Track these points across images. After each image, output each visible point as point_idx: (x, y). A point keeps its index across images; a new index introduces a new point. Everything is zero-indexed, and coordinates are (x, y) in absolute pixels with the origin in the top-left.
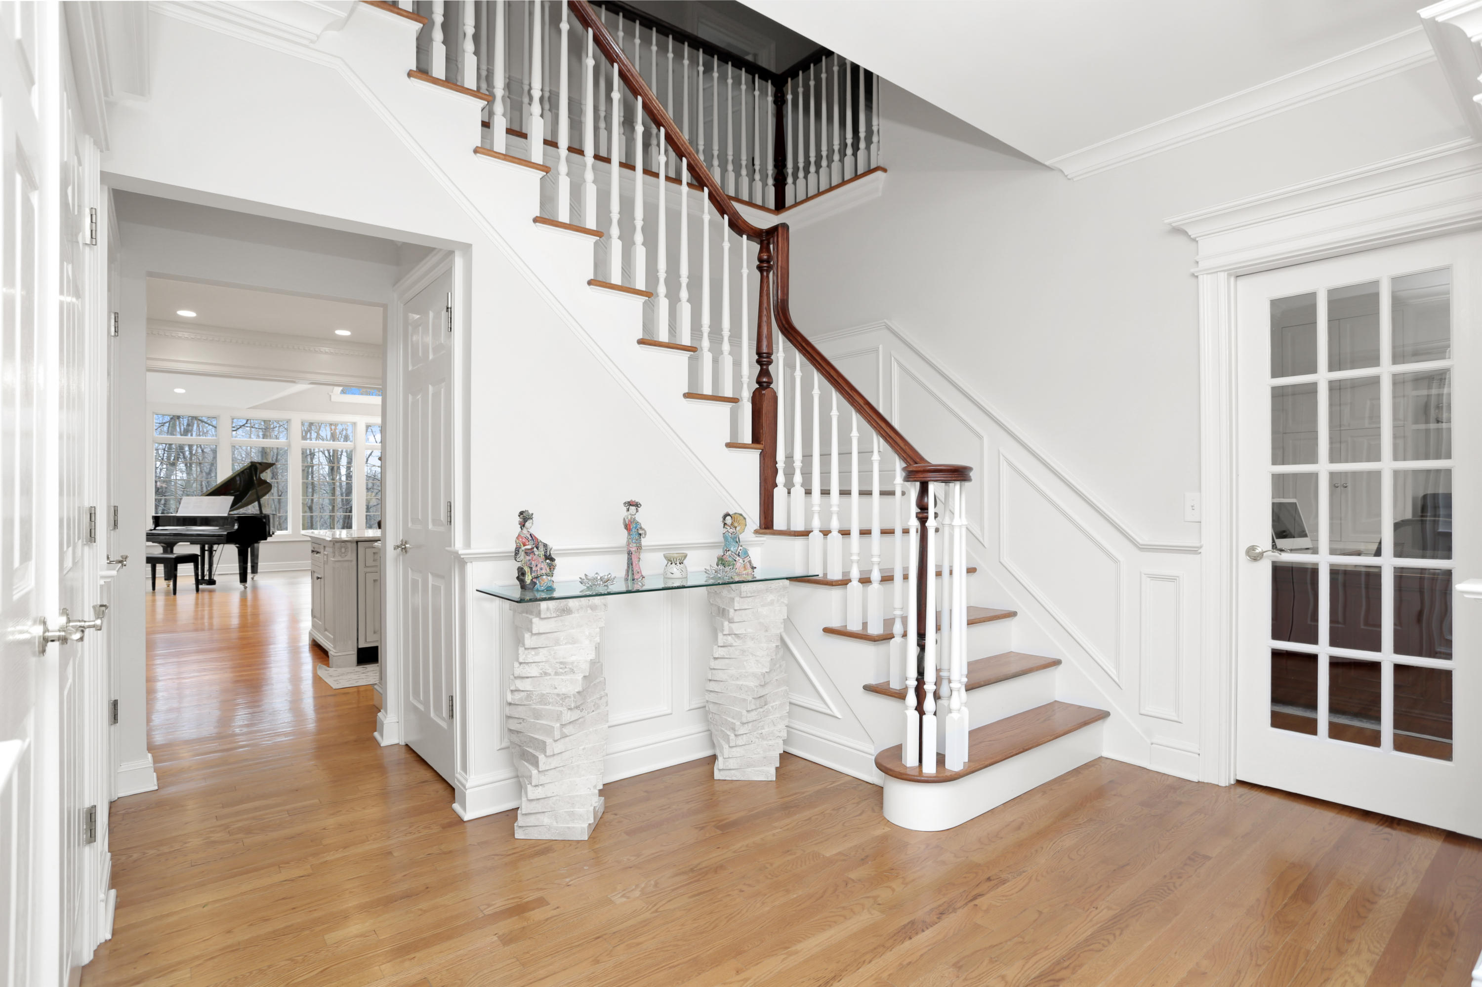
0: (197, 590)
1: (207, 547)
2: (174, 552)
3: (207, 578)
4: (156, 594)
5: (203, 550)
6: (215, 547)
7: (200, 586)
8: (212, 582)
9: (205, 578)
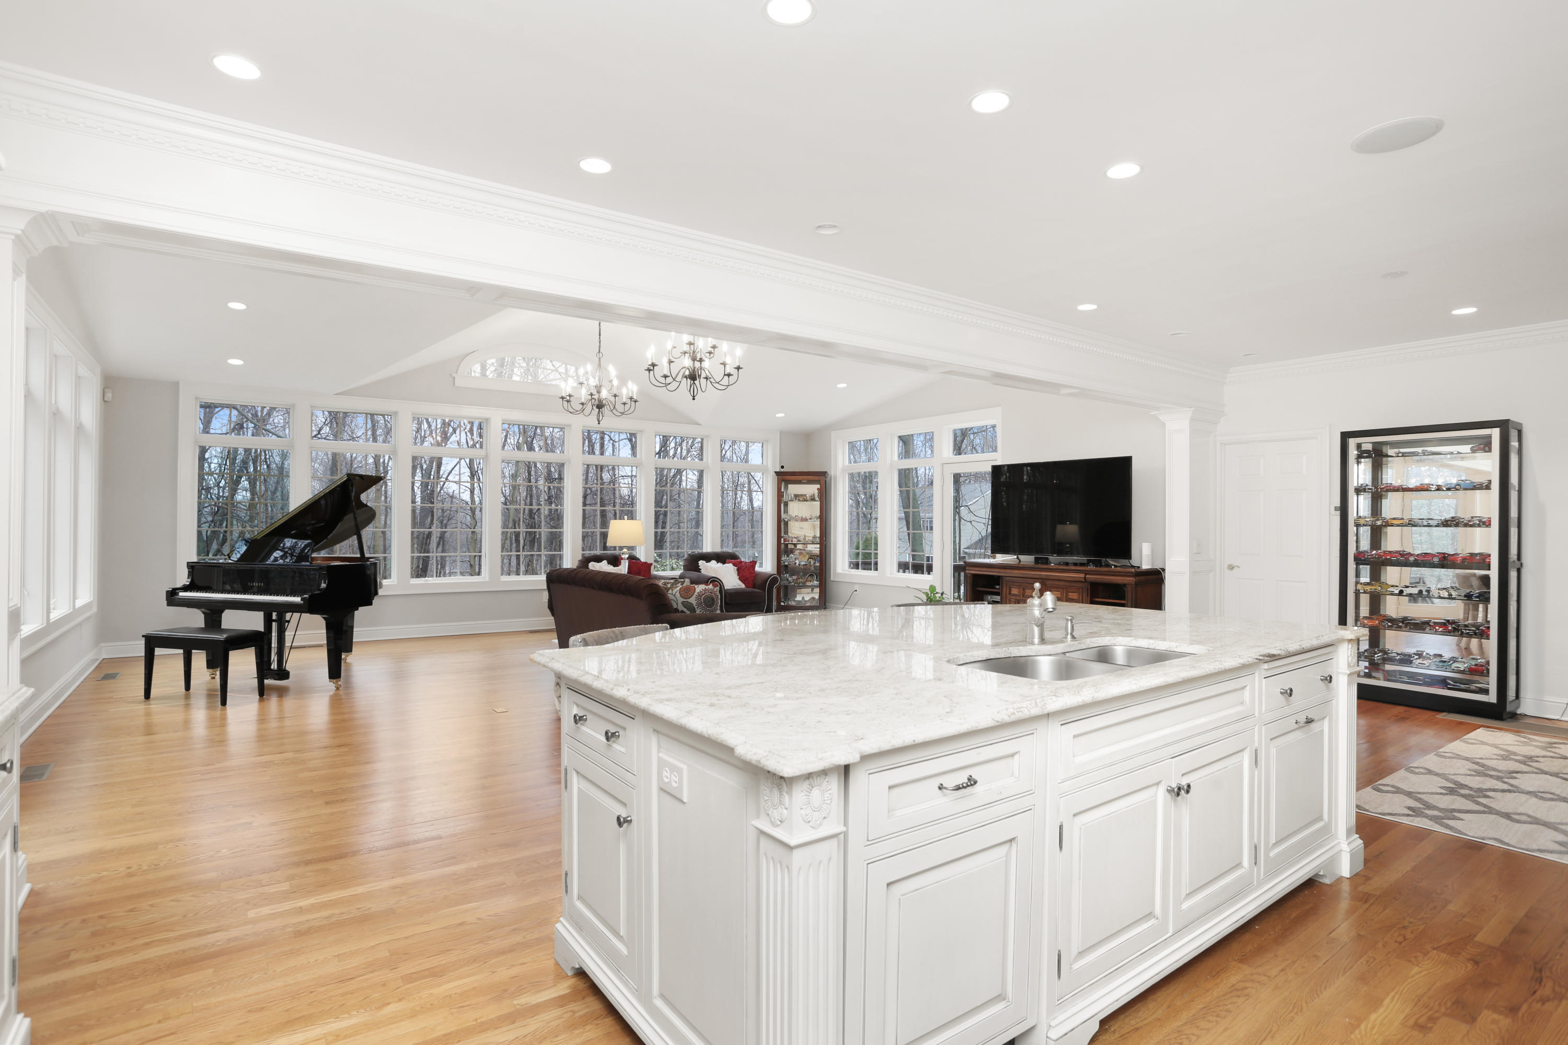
0: (262, 691)
1: (274, 616)
2: (224, 625)
3: (274, 666)
4: (192, 695)
5: (268, 621)
6: (288, 616)
7: (267, 682)
8: (283, 674)
9: (272, 667)
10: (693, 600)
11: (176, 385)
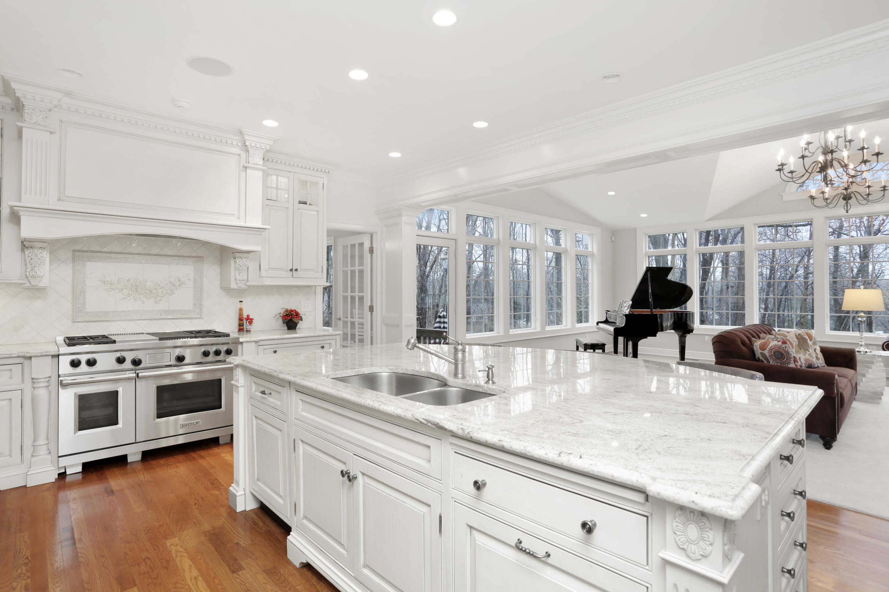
10: (766, 352)
11: (635, 229)
